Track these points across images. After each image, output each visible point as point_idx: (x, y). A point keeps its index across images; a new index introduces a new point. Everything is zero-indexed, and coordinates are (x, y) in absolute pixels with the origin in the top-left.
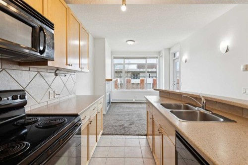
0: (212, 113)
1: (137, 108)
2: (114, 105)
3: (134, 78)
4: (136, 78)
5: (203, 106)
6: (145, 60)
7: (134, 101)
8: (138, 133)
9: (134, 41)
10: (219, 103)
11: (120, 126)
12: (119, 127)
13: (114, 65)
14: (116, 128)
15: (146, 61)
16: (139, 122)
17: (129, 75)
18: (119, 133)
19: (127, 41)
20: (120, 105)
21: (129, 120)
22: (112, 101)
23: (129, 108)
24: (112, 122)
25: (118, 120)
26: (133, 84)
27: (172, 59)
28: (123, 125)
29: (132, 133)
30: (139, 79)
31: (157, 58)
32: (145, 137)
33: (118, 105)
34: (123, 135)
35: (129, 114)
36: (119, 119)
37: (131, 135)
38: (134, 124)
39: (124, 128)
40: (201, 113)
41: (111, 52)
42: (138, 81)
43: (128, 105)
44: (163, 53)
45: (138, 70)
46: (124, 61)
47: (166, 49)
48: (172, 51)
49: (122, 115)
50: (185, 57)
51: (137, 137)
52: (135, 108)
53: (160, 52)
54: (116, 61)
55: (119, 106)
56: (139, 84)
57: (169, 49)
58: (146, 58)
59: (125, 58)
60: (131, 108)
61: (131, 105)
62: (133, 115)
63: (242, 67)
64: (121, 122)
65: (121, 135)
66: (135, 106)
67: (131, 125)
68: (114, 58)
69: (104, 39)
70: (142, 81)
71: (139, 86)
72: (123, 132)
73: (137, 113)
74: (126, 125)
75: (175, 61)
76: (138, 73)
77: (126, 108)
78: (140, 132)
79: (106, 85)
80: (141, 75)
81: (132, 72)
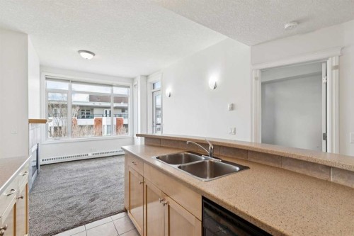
0: (222, 161)
1: (98, 168)
2: (47, 169)
3: (83, 117)
4: (88, 117)
5: (211, 154)
6: (110, 88)
7: (90, 155)
8: (109, 212)
9: (93, 54)
10: (223, 147)
11: (71, 209)
12: (68, 212)
13: (47, 91)
14: (61, 216)
15: (112, 91)
16: (106, 191)
17: (75, 111)
18: (70, 225)
19: (80, 51)
20: (62, 167)
21: (87, 193)
22: (41, 162)
23: (83, 170)
24: (48, 206)
25: (64, 199)
26: (81, 126)
27: (150, 91)
28: (76, 205)
29: (97, 215)
30: (92, 117)
31: (129, 87)
32: (123, 214)
33: (56, 168)
34: (81, 224)
35: (85, 182)
36: (65, 195)
37: (96, 219)
38: (98, 197)
39: (80, 211)
40: (211, 162)
41: (41, 66)
42: (91, 122)
43: (79, 165)
44: (138, 82)
45: (91, 104)
46: (70, 87)
47: (142, 76)
48: (151, 80)
49: (70, 186)
50: (169, 90)
51: (109, 219)
52: (95, 168)
53: (133, 79)
54: (51, 85)
55: (59, 170)
56: (92, 126)
57: (147, 76)
58: (111, 86)
59: (72, 82)
60: (87, 169)
61: (85, 165)
62: (94, 181)
63: (229, 106)
64: (70, 200)
65: (76, 226)
66: (94, 164)
67: (92, 200)
68: (46, 78)
69: (27, 35)
70: (99, 122)
71: (93, 130)
72: (79, 218)
73: (100, 175)
74: (83, 203)
75: (155, 94)
76: (92, 108)
77: (77, 170)
78: (114, 209)
79: (31, 132)
80: (96, 111)
81: (81, 106)
